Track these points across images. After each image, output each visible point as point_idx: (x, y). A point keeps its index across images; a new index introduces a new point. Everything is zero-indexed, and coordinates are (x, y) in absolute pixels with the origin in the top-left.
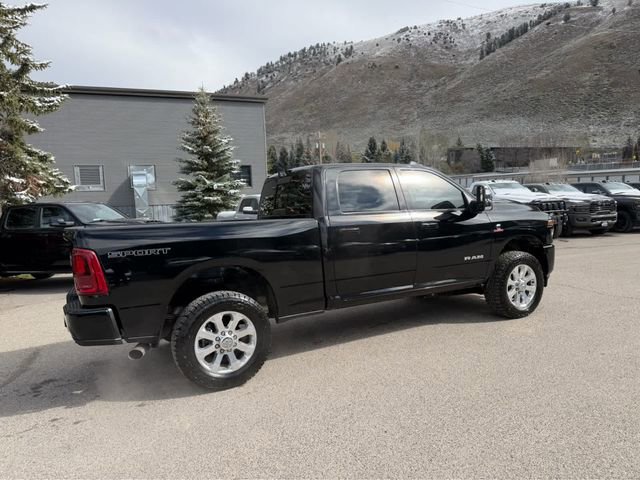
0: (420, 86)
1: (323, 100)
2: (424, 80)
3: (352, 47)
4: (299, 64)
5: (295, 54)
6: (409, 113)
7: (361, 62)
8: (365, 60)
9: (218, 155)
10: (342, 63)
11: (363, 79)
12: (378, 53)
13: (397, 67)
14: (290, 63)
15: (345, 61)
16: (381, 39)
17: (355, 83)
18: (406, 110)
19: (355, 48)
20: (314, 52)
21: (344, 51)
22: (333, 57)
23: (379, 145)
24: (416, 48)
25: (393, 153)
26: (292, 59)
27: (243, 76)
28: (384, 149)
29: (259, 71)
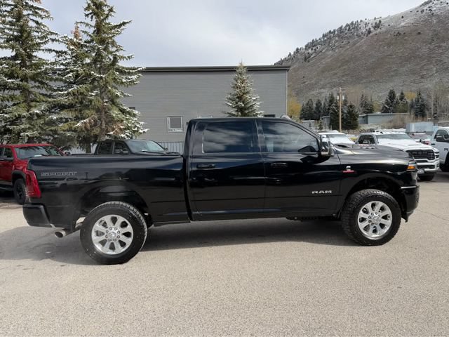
0: (440, 47)
1: (354, 63)
2: (444, 41)
3: (380, 21)
4: (337, 38)
5: (334, 31)
6: (428, 70)
7: (387, 32)
8: (391, 31)
9: (248, 108)
10: (371, 34)
11: (389, 45)
12: (403, 24)
13: (419, 33)
14: (330, 38)
15: (374, 32)
16: (406, 13)
17: (381, 49)
18: (425, 67)
19: (382, 22)
20: (349, 28)
21: (374, 25)
22: (364, 31)
23: (398, 95)
24: (438, 16)
25: (409, 101)
26: (332, 35)
27: (295, 50)
28: (402, 98)
29: (306, 46)
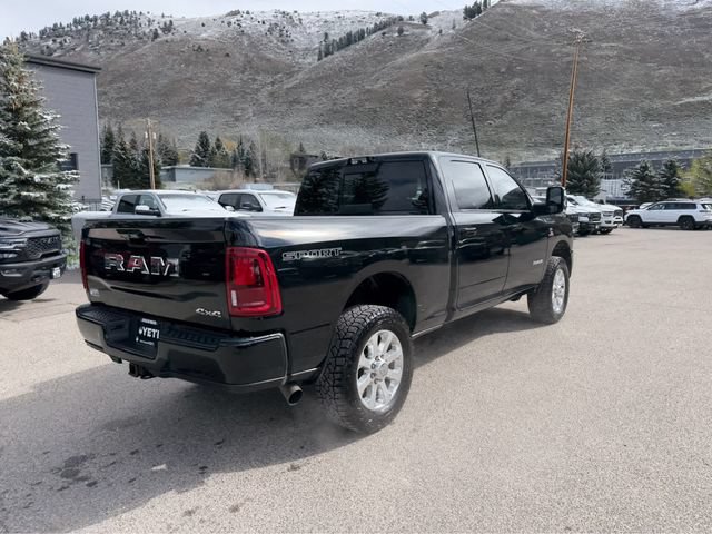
0: (255, 80)
1: (135, 81)
2: (259, 74)
3: (171, 22)
4: (102, 33)
5: (95, 19)
6: (243, 109)
7: (183, 41)
8: (189, 41)
10: (159, 39)
11: (188, 62)
12: (204, 35)
13: (228, 55)
14: (87, 29)
15: (163, 37)
16: (208, 20)
17: (176, 66)
18: (240, 106)
19: (175, 24)
20: (122, 20)
21: (162, 25)
22: (147, 31)
23: (212, 143)
24: (249, 36)
25: (230, 153)
26: (92, 24)
28: (219, 147)
29: (43, 33)
